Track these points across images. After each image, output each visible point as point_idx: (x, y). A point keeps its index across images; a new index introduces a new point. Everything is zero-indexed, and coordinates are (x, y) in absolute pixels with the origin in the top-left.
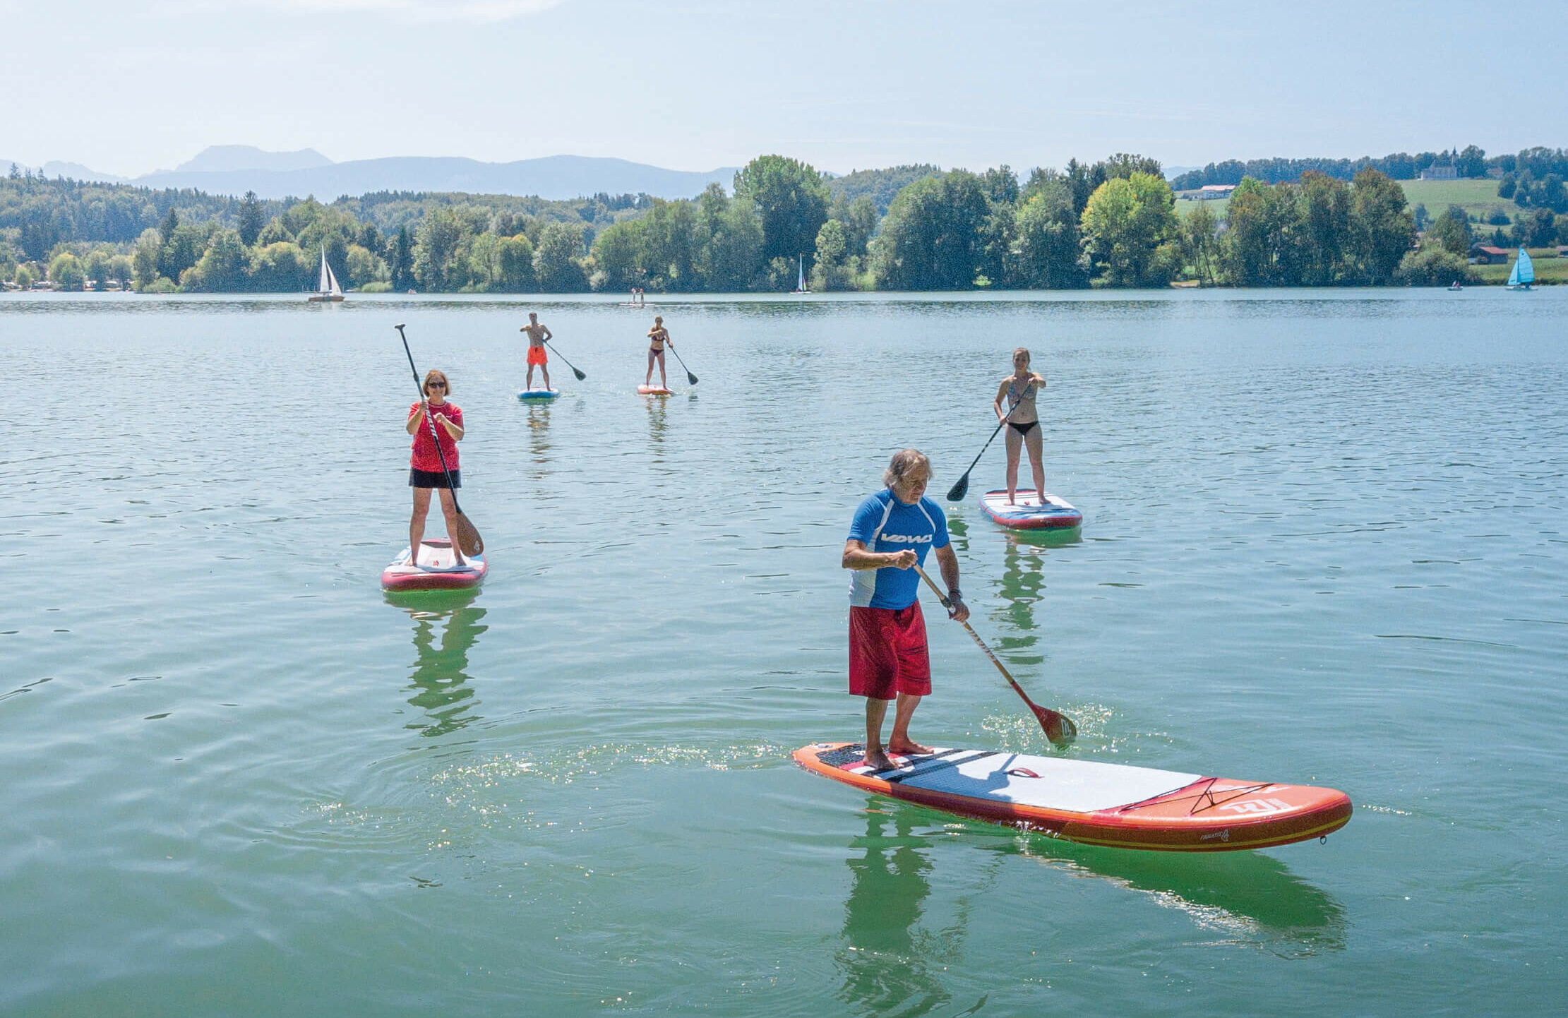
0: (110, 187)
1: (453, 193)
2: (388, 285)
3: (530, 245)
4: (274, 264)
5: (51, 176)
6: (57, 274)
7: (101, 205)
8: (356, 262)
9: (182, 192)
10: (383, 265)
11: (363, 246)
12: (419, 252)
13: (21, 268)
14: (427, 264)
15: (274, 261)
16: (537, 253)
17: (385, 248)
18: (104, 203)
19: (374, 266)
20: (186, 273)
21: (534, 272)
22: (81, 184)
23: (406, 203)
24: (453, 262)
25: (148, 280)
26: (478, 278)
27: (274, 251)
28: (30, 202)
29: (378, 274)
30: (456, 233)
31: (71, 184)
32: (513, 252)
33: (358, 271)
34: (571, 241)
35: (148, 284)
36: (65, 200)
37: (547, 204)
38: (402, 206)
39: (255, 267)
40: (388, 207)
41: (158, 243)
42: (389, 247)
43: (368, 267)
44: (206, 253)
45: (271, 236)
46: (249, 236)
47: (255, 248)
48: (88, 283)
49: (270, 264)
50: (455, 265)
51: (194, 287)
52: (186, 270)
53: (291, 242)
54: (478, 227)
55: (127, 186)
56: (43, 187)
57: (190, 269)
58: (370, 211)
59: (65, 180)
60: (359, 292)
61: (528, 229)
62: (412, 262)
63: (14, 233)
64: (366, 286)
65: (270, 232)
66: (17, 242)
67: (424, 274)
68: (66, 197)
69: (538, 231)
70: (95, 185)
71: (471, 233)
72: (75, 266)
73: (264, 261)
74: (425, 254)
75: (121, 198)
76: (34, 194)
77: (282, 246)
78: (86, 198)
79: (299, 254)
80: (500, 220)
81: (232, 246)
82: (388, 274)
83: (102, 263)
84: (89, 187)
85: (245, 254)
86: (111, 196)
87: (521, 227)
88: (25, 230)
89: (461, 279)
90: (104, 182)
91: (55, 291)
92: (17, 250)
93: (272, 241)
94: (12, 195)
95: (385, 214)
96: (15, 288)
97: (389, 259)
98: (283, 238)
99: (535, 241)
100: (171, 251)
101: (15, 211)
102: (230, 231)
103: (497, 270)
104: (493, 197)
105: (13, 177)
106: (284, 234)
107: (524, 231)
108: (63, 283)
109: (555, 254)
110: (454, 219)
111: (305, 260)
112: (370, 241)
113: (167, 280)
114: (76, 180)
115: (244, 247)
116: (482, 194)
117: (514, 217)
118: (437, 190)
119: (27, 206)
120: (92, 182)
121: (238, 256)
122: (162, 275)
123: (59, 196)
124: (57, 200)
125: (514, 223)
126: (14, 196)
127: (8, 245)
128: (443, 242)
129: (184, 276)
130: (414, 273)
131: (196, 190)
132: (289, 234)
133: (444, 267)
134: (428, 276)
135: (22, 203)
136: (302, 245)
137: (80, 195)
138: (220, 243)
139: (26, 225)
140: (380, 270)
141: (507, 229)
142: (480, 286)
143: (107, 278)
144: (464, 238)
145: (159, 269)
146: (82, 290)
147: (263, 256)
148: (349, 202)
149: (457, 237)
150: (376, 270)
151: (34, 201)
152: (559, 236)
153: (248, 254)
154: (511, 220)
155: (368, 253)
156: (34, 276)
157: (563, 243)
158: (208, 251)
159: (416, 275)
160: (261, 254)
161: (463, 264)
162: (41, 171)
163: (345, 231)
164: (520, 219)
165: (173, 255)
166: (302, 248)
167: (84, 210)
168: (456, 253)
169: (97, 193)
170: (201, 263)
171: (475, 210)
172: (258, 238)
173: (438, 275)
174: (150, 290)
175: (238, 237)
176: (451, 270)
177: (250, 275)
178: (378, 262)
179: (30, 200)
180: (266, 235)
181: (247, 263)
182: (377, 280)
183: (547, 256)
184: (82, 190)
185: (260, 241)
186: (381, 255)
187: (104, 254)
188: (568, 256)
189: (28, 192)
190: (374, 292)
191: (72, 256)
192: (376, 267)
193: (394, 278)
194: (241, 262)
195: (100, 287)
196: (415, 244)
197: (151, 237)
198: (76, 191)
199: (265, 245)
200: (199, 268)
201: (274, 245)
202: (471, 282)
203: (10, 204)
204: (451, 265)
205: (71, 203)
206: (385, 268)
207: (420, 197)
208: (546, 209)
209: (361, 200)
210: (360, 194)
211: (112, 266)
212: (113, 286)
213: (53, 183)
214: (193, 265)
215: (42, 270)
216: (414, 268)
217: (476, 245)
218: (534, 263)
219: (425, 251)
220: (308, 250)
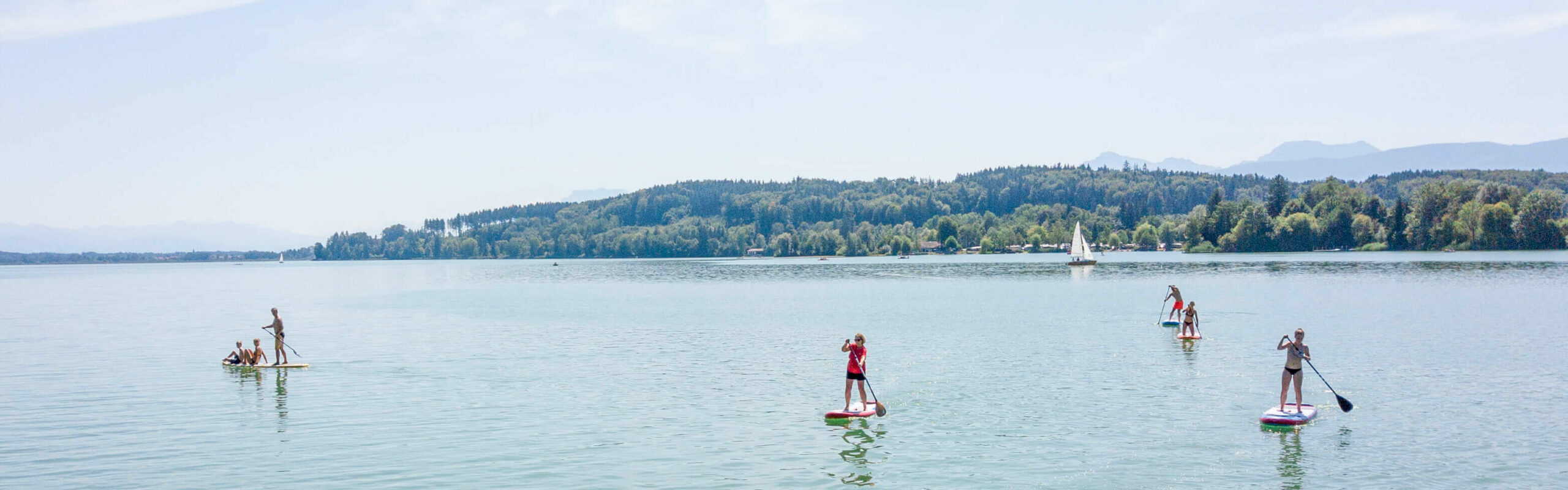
0: (1192, 174)
1: (1468, 170)
2: (1383, 245)
3: (1511, 210)
4: (1292, 230)
5: (1151, 168)
6: (1138, 238)
7: (1185, 188)
8: (1359, 226)
9: (1246, 177)
10: (1382, 228)
11: (1366, 214)
12: (1412, 219)
13: (1114, 235)
14: (1418, 228)
15: (1292, 227)
16: (1516, 217)
17: (1385, 215)
18: (1186, 186)
19: (1374, 230)
20: (1223, 237)
21: (1513, 232)
22: (1172, 173)
23: (1425, 179)
24: (1440, 226)
25: (1195, 243)
26: (1462, 238)
27: (1293, 220)
28: (1134, 187)
29: (1378, 236)
30: (1445, 203)
31: (1165, 173)
32: (1495, 216)
33: (1360, 234)
34: (1549, 206)
35: (1194, 246)
36: (1159, 185)
37: (1551, 175)
38: (1421, 181)
39: (1277, 232)
40: (1409, 182)
41: (1205, 216)
42: (1389, 215)
43: (1369, 230)
44: (1239, 223)
45: (1292, 209)
46: (1275, 210)
47: (1278, 218)
48: (1162, 245)
49: (1289, 230)
50: (1441, 228)
51: (1229, 248)
52: (1223, 235)
53: (1308, 213)
54: (1467, 196)
55: (1205, 174)
56: (1144, 177)
57: (1226, 235)
58: (1394, 186)
59: (1162, 170)
60: (1360, 251)
61: (1510, 198)
62: (1405, 226)
63: (1115, 210)
64: (1366, 246)
65: (1292, 206)
66: (1118, 216)
67: (1415, 235)
68: (1160, 183)
69: (1519, 198)
70: (1182, 173)
71: (1459, 202)
72: (1151, 232)
73: (1284, 228)
74: (1416, 220)
75: (1201, 184)
76: (1137, 182)
77: (1300, 216)
78: (1174, 182)
79: (1313, 221)
80: (1485, 191)
81: (1260, 217)
82: (1385, 236)
83: (1170, 230)
84: (1177, 175)
85: (1269, 223)
86: (1193, 182)
87: (1505, 196)
88: (1123, 206)
89: (1446, 239)
90: (1189, 171)
91: (1136, 250)
92: (1116, 221)
93: (1294, 212)
94: (1121, 182)
95: (1406, 188)
96: (1109, 249)
97: (1387, 225)
98: (1301, 209)
99: (1515, 207)
100: (1214, 221)
101: (1123, 194)
102: (1260, 205)
103: (1479, 231)
104: (1501, 171)
105: (1125, 170)
106: (1303, 207)
107: (1507, 198)
108: (1142, 245)
109: (1534, 217)
110: (1444, 191)
111: (1317, 226)
112: (1373, 210)
113: (1208, 243)
114: (1169, 171)
115: (1269, 217)
116: (1492, 169)
117: (1499, 188)
118: (1452, 168)
119: (1132, 190)
120: (1180, 172)
121: (1263, 224)
122: (1206, 239)
123: (1155, 182)
124: (1152, 185)
125: (1499, 192)
126: (1124, 183)
127: (1111, 218)
128: (1433, 209)
129: (1221, 240)
130: (1406, 235)
131: (1256, 175)
132: (1307, 207)
133: (1432, 230)
134: (1419, 237)
135: (1128, 189)
136: (1317, 215)
137: (1170, 181)
138: (1250, 215)
139: (1124, 203)
140: (1379, 232)
141: (1492, 197)
142: (1463, 245)
143: (1174, 241)
144: (1451, 207)
145: (1203, 235)
146: (1156, 250)
147: (1284, 223)
148: (1378, 180)
149: (1445, 205)
150: (1375, 233)
151: (1136, 186)
152: (1538, 202)
153: (1272, 222)
154: (1496, 190)
155: (1370, 220)
156: (1123, 241)
157: (1542, 208)
158: (1241, 221)
159: (1408, 237)
160: (1282, 222)
161: (1449, 227)
162: (1145, 165)
163: (1353, 203)
164: (1505, 190)
165: (1215, 224)
166: (1316, 217)
167: (1171, 192)
168: (1443, 219)
169: (1184, 179)
170: (1235, 230)
171: (1467, 183)
172: (1282, 210)
173: (1426, 236)
174: (1194, 251)
175: (1265, 210)
176: (1438, 232)
177: (1272, 238)
178: (1378, 227)
179: (1133, 185)
180: (1288, 207)
181: (1270, 229)
182: (1375, 241)
183: (1526, 218)
184: (1172, 178)
185: (1284, 211)
186: (1381, 221)
187: (1173, 224)
188: (1546, 219)
189: (1134, 180)
190: (1371, 250)
191: (1150, 226)
192: (1376, 231)
193: (1389, 239)
194: (1265, 228)
195: (1169, 248)
196: (1410, 212)
197: (1200, 211)
198: (1167, 178)
199: (1286, 216)
200: (1232, 236)
201: (1293, 216)
202: (1454, 242)
203: (1120, 189)
204: (1438, 228)
205: (1163, 187)
206: (1384, 231)
207: (1438, 175)
208: (1548, 180)
209: (1388, 178)
210: (1387, 174)
211: (1179, 232)
212: (1179, 247)
213: (1153, 173)
214: (1229, 231)
215: (1130, 236)
216: (1407, 231)
217: (1461, 212)
218: (1513, 225)
219: (1417, 217)
220: (1321, 218)
